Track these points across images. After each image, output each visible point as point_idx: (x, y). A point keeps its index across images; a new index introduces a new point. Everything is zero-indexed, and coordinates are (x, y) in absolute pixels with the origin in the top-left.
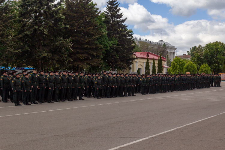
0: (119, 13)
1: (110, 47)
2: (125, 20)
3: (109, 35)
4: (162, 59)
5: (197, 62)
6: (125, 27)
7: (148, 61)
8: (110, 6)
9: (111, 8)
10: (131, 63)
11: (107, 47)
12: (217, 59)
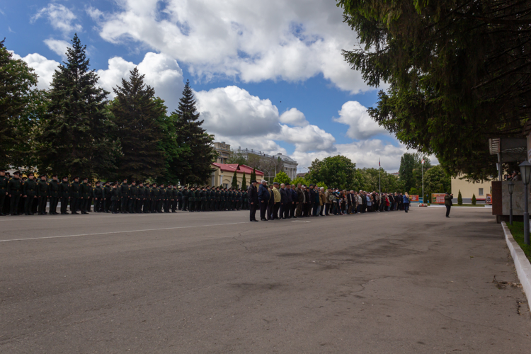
0: (195, 114)
1: (180, 155)
2: (202, 122)
3: (179, 140)
4: (256, 173)
5: (312, 180)
6: (201, 131)
7: (235, 175)
8: (183, 104)
9: (184, 106)
10: (208, 177)
11: (175, 155)
12: (337, 176)
